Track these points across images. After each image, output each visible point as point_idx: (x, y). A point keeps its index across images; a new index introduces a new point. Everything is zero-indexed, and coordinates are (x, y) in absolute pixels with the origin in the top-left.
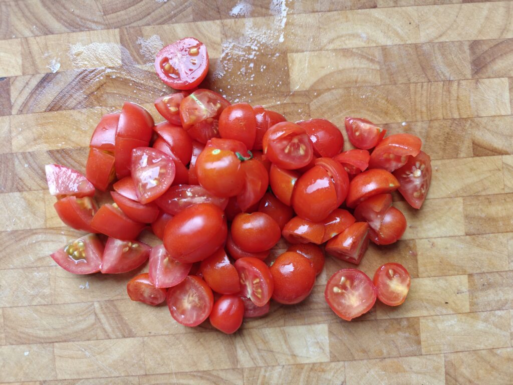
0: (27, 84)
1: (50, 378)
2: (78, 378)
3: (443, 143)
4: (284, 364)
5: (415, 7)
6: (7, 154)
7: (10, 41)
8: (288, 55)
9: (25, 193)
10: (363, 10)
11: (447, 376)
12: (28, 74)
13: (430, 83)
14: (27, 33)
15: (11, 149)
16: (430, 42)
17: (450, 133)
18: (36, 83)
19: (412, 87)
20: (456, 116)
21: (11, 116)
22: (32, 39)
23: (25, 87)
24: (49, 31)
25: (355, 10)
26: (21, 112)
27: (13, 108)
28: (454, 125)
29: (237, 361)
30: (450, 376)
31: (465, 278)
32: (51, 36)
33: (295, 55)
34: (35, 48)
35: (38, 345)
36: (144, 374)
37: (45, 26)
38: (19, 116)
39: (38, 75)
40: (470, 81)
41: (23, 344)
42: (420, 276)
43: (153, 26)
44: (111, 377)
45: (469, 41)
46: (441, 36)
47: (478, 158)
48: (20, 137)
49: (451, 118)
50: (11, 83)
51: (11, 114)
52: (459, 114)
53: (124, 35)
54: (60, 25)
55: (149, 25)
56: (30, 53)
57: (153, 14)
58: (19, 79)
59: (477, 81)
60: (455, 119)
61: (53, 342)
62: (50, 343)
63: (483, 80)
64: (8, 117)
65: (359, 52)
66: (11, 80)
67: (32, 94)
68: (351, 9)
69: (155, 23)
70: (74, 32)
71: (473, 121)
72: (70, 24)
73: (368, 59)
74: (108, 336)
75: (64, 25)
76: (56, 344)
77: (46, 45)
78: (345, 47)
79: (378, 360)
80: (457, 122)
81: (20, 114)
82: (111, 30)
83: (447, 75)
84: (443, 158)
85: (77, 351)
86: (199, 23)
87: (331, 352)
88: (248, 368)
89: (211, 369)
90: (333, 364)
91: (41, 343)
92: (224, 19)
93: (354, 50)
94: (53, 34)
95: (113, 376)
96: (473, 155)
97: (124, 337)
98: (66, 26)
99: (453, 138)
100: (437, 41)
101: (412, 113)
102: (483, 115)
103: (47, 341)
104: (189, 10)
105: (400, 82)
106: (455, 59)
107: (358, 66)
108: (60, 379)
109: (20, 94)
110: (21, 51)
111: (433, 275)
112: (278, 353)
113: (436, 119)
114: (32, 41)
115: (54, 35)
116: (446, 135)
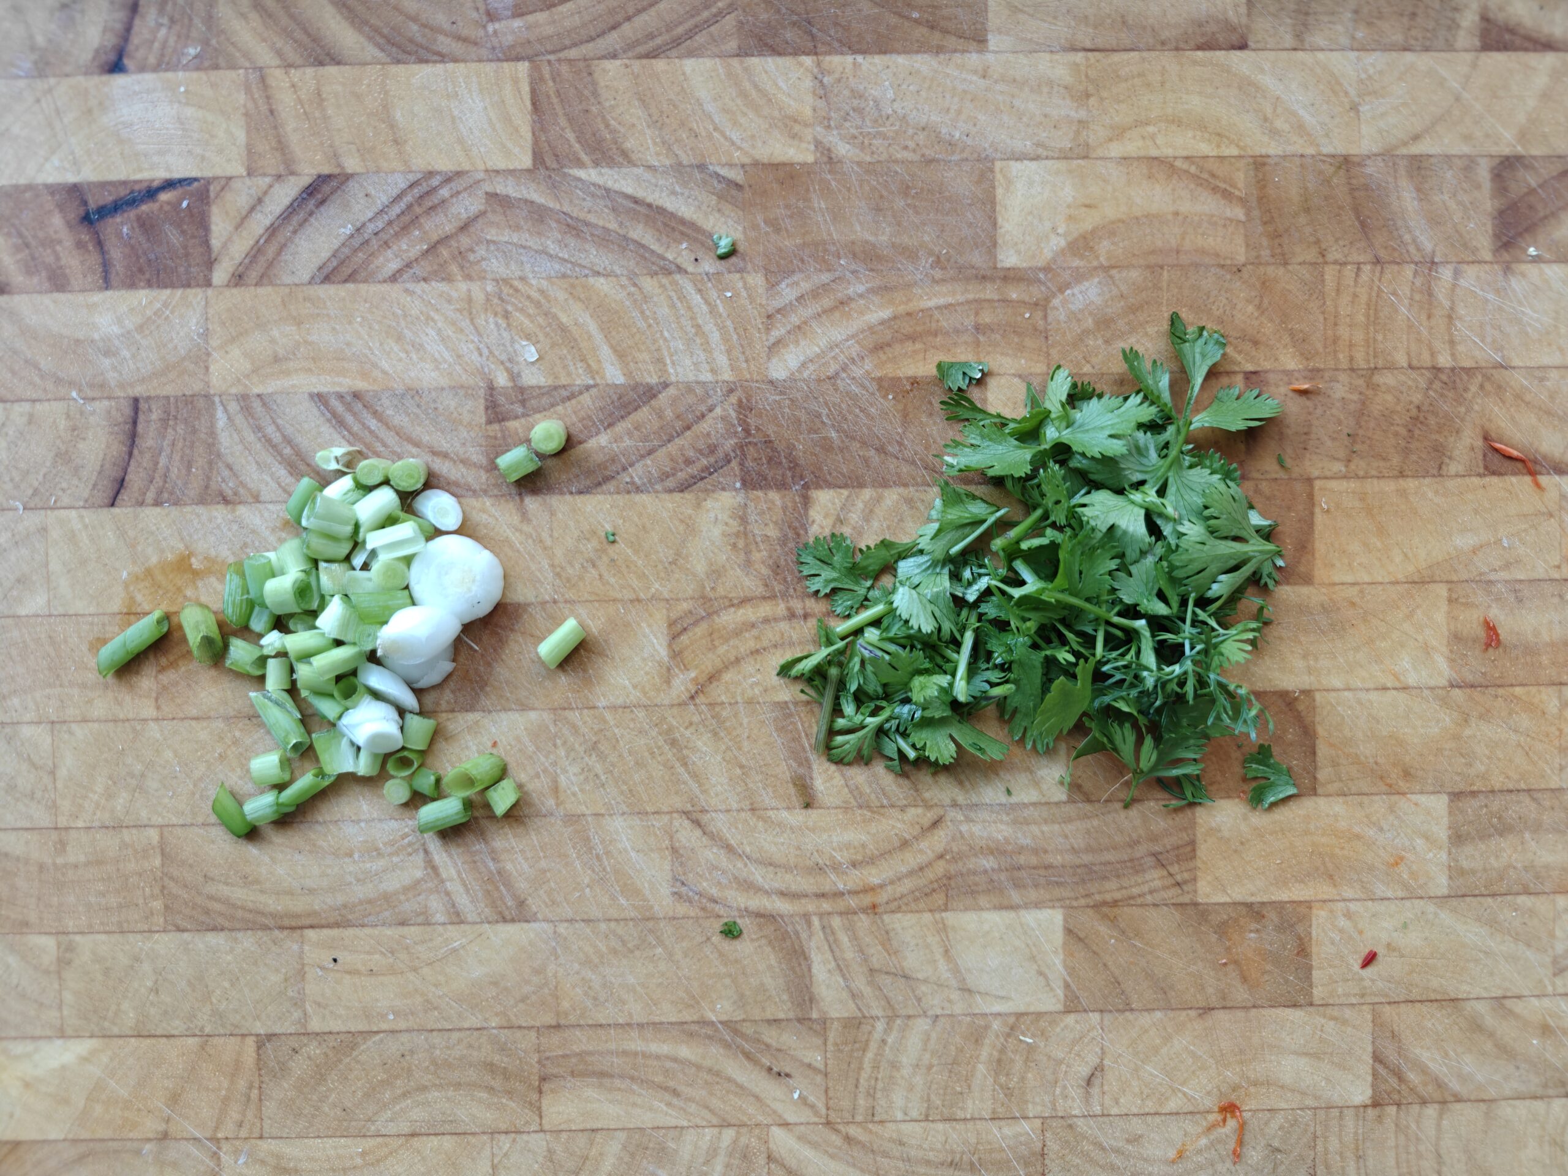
0: (260, 201)
1: (288, 1027)
2: (366, 1028)
3: (1403, 431)
4: (939, 1012)
5: (1353, 55)
6: (193, 396)
7: (214, 75)
8: (998, 165)
9: (242, 510)
10: (1209, 54)
11: (1378, 1066)
12: (265, 175)
13: (1379, 268)
14: (265, 56)
15: (208, 384)
16: (1388, 155)
17: (1425, 408)
18: (287, 201)
19: (1330, 273)
20: (1444, 360)
21: (210, 291)
22: (279, 73)
23: (252, 209)
24: (328, 54)
25: (1188, 53)
26: (238, 279)
27: (216, 266)
28: (1437, 385)
29: (811, 1000)
30: (1386, 1067)
31: (1439, 804)
32: (332, 70)
33: (1015, 167)
34: (285, 101)
35: (260, 933)
36: (554, 1023)
37: (315, 40)
38: (235, 291)
39: (292, 179)
40: (1487, 267)
41: (214, 929)
42: (1320, 791)
43: (627, 61)
44: (460, 1030)
45: (1492, 156)
46: (1416, 138)
47: (1495, 480)
48: (236, 352)
49: (1429, 364)
50: (212, 195)
51: (208, 283)
52: (1453, 355)
53: (542, 79)
54: (362, 39)
55: (614, 56)
56: (272, 112)
57: (626, 27)
58: (236, 185)
59: (1507, 269)
60: (1439, 370)
61: (302, 928)
62: (293, 928)
63: (1523, 267)
64: (199, 290)
65: (1193, 169)
66: (213, 189)
67: (272, 231)
68: (1177, 49)
69: (630, 54)
70: (398, 62)
71: (1487, 378)
72: (389, 41)
73: (1215, 189)
74: (458, 914)
75: (370, 39)
76: (311, 934)
77: (319, 95)
78: (1154, 153)
79: (1193, 1013)
80: (1444, 377)
81: (236, 285)
82: (505, 65)
83: (1428, 246)
84: (1402, 475)
85: (368, 953)
86: (754, 61)
87: (1067, 986)
88: (838, 1019)
89: (738, 1016)
90: (1070, 1019)
91: (266, 928)
92: (827, 53)
93: (1178, 163)
94: (339, 63)
95: (466, 1025)
96: (1482, 471)
97: (505, 920)
98: (378, 45)
99: (1432, 421)
100: (1404, 151)
101: (1325, 347)
102: (1516, 362)
103: (286, 922)
104: (729, 21)
105: (1300, 259)
106: (1452, 205)
107: (1186, 207)
108: (317, 1030)
109: (237, 228)
110: (245, 106)
111: (1354, 789)
112: (926, 981)
113: (1391, 367)
114: (278, 78)
115: (342, 68)
116: (1414, 412)
